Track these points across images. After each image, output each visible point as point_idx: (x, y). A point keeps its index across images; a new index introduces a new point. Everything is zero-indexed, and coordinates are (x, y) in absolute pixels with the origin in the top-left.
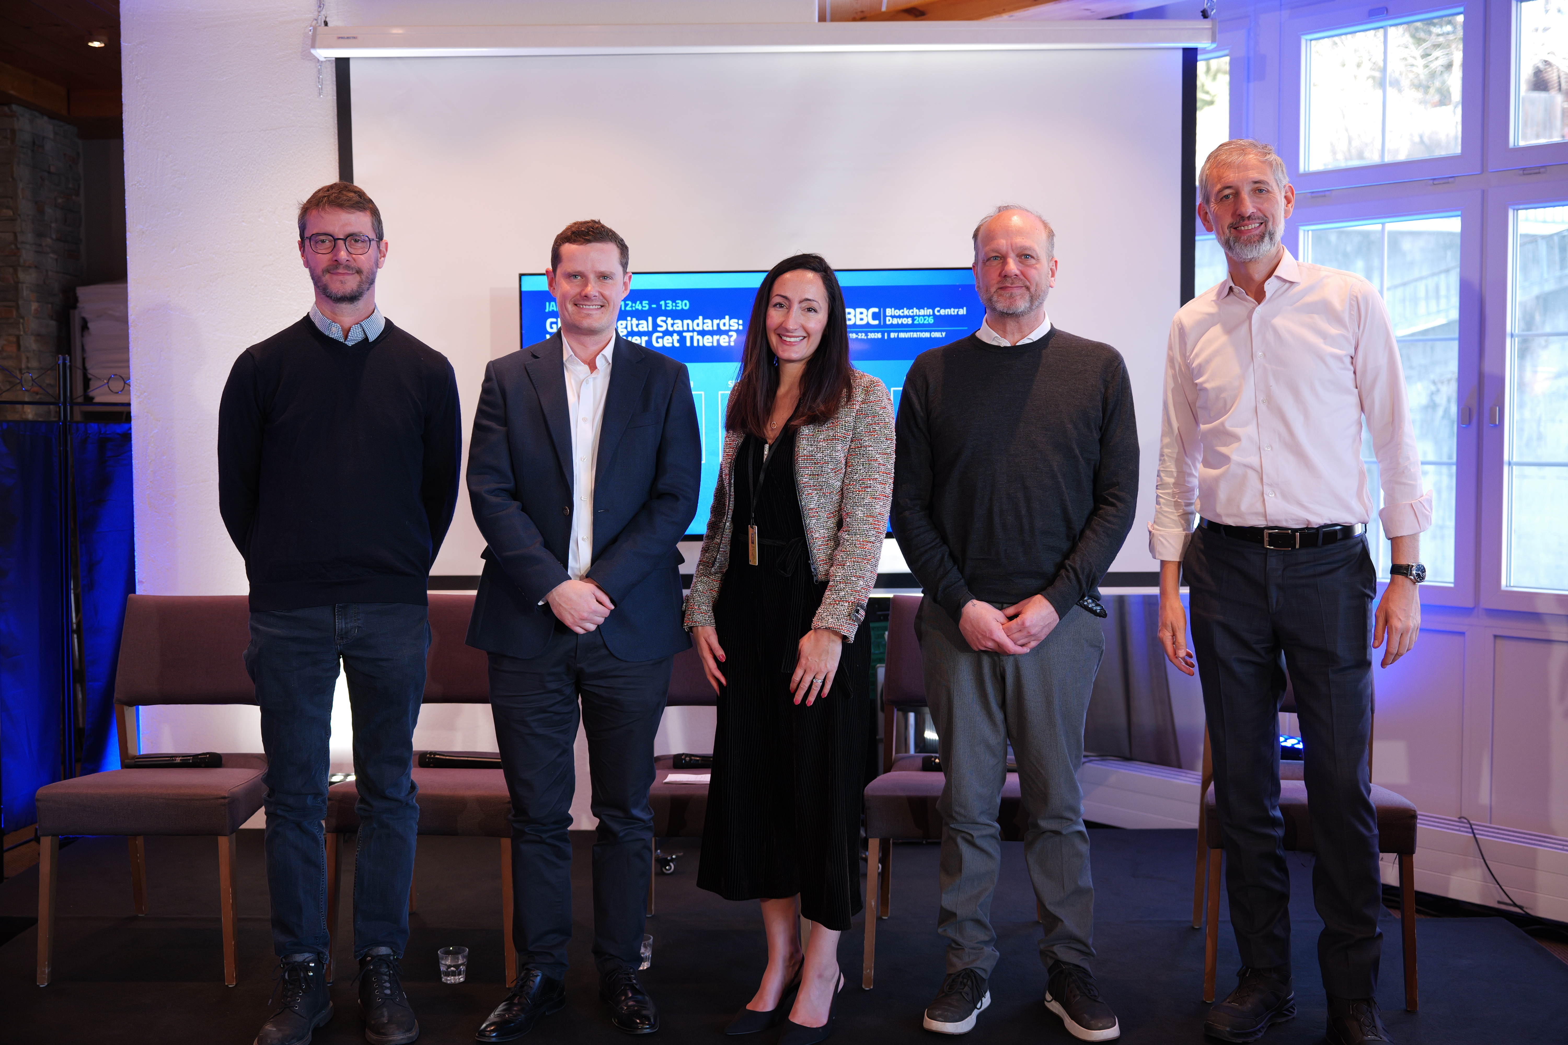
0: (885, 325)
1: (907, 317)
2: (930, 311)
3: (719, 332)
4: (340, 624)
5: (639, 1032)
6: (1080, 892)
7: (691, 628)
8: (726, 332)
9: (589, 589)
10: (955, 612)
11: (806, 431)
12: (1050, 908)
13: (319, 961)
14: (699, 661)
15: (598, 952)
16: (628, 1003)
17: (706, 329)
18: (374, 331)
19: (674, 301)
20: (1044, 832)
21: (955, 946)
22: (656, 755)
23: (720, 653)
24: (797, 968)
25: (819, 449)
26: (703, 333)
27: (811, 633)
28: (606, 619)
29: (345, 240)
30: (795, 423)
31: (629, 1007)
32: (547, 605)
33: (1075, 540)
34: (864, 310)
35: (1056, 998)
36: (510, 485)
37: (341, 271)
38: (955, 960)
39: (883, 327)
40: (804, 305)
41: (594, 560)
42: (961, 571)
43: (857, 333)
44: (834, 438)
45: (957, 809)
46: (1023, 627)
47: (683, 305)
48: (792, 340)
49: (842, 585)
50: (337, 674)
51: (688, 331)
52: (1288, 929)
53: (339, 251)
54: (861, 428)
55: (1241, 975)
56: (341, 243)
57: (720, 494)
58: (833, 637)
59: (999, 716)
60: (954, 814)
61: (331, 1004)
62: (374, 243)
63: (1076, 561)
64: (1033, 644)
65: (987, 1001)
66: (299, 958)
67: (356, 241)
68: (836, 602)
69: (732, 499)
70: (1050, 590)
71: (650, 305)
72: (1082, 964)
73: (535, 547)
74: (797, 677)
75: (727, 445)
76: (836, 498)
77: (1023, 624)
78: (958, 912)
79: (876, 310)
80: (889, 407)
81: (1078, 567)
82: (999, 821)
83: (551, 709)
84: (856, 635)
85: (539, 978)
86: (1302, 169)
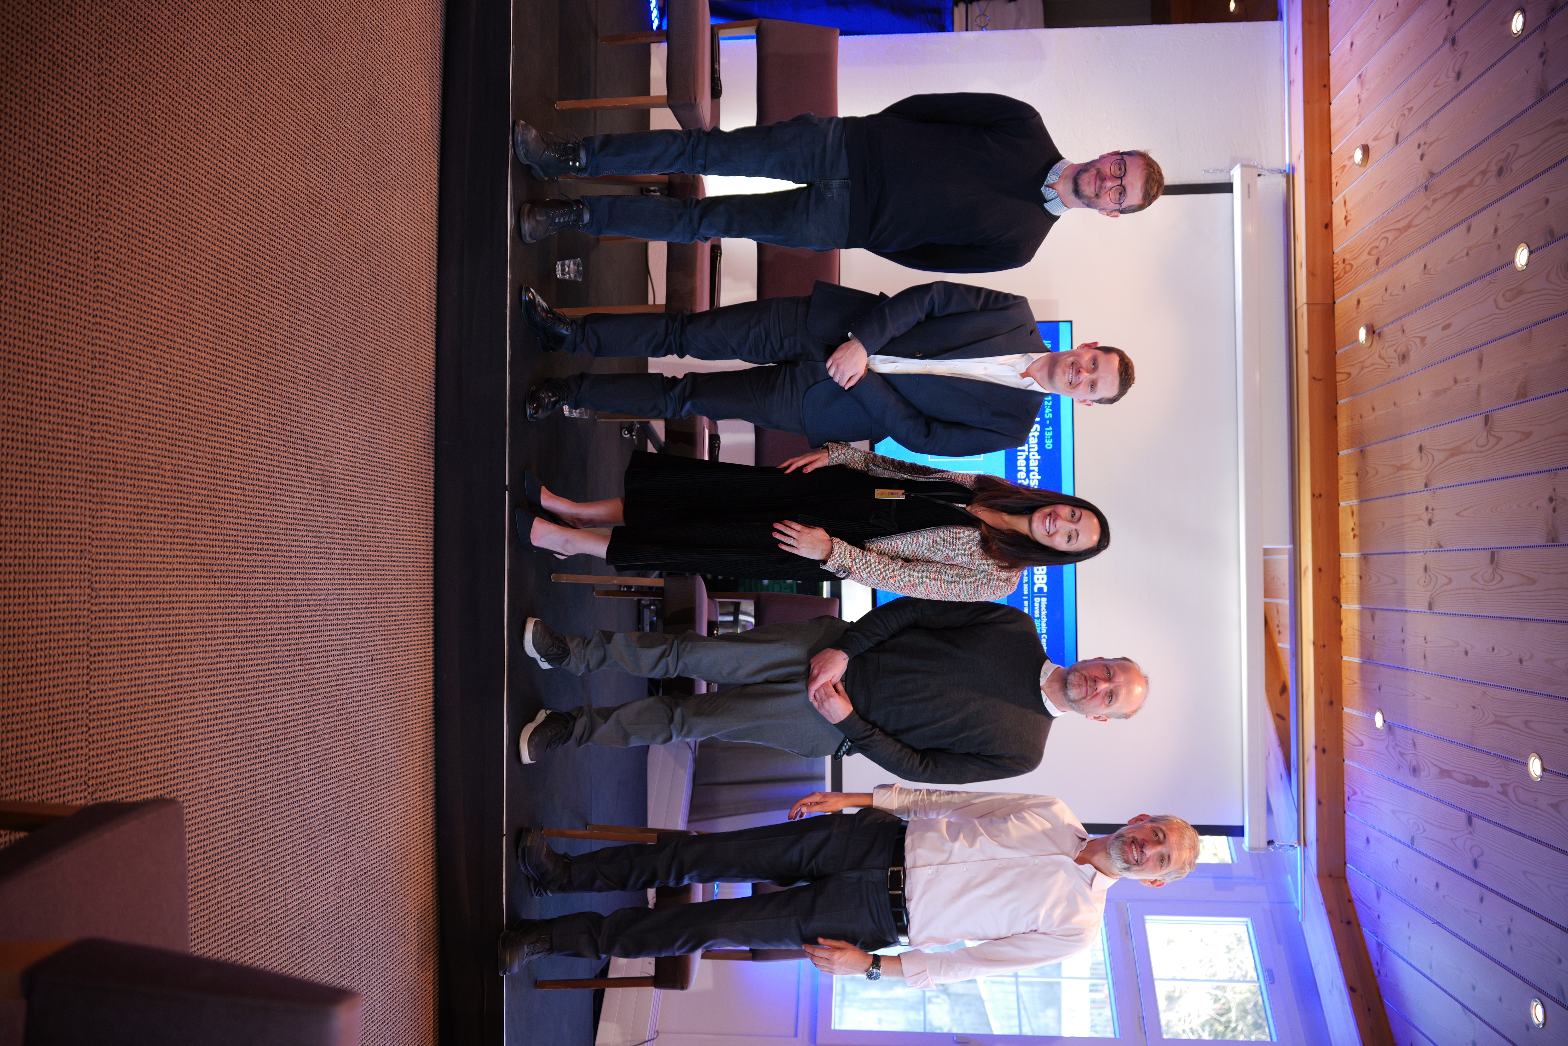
0: (1033, 597)
1: (1040, 614)
2: (1044, 631)
3: (1028, 472)
4: (835, 183)
5: (528, 406)
6: (626, 737)
7: (827, 448)
8: (1028, 477)
9: (860, 371)
10: (838, 645)
11: (976, 534)
12: (615, 713)
13: (579, 170)
14: (801, 453)
15: (582, 376)
16: (548, 398)
17: (1031, 461)
18: (1052, 207)
19: (1052, 437)
20: (672, 711)
21: (586, 642)
22: (718, 422)
23: (809, 469)
24: (571, 524)
25: (963, 545)
26: (1027, 459)
27: (827, 537)
28: (837, 384)
29: (1121, 185)
30: (983, 526)
31: (544, 398)
32: (848, 339)
33: (894, 735)
34: (1045, 581)
35: (548, 718)
36: (936, 313)
37: (1098, 182)
38: (575, 642)
39: (1032, 595)
40: (1074, 533)
41: (882, 375)
42: (870, 650)
43: (1028, 575)
44: (972, 556)
45: (689, 645)
46: (828, 696)
47: (1049, 445)
48: (1047, 524)
49: (864, 561)
50: (795, 182)
51: (1029, 448)
52: (600, 890)
53: (1113, 181)
54: (979, 576)
55: (565, 856)
56: (1119, 182)
57: (926, 470)
58: (826, 553)
59: (760, 678)
60: (685, 643)
61: (546, 179)
62: (1118, 207)
63: (878, 736)
64: (816, 704)
65: (545, 666)
66: (583, 155)
67: (1120, 194)
68: (851, 556)
69: (924, 480)
70: (857, 717)
71: (1049, 419)
72: (573, 737)
73: (893, 329)
74: (795, 525)
75: (964, 475)
76: (927, 557)
77: (832, 696)
78: (611, 645)
79: (1045, 590)
80: (994, 597)
81: (874, 737)
82: (678, 677)
83: (768, 342)
84: (826, 571)
85: (565, 332)
86: (1147, 917)
